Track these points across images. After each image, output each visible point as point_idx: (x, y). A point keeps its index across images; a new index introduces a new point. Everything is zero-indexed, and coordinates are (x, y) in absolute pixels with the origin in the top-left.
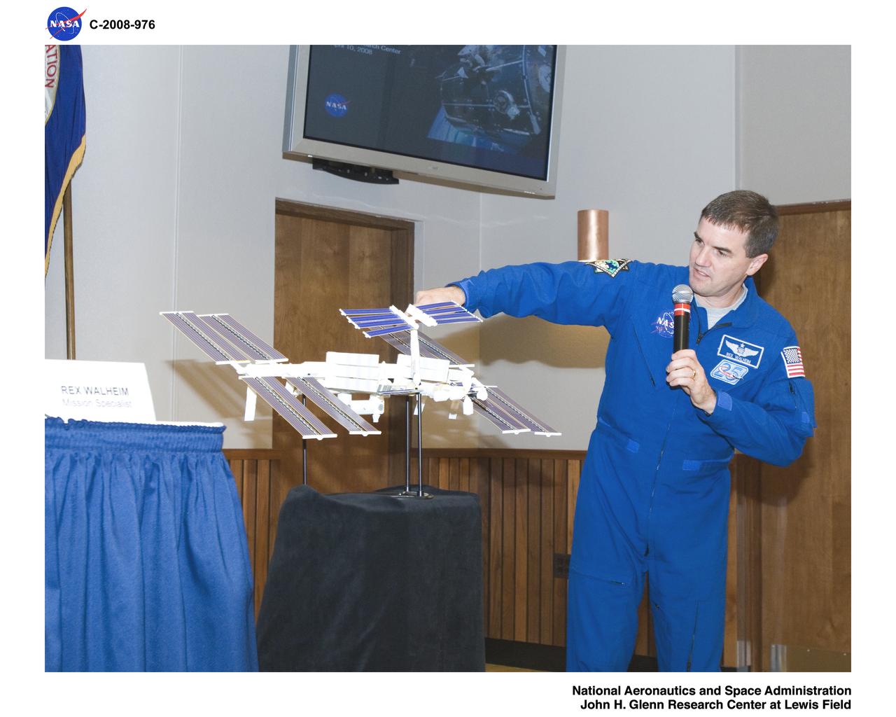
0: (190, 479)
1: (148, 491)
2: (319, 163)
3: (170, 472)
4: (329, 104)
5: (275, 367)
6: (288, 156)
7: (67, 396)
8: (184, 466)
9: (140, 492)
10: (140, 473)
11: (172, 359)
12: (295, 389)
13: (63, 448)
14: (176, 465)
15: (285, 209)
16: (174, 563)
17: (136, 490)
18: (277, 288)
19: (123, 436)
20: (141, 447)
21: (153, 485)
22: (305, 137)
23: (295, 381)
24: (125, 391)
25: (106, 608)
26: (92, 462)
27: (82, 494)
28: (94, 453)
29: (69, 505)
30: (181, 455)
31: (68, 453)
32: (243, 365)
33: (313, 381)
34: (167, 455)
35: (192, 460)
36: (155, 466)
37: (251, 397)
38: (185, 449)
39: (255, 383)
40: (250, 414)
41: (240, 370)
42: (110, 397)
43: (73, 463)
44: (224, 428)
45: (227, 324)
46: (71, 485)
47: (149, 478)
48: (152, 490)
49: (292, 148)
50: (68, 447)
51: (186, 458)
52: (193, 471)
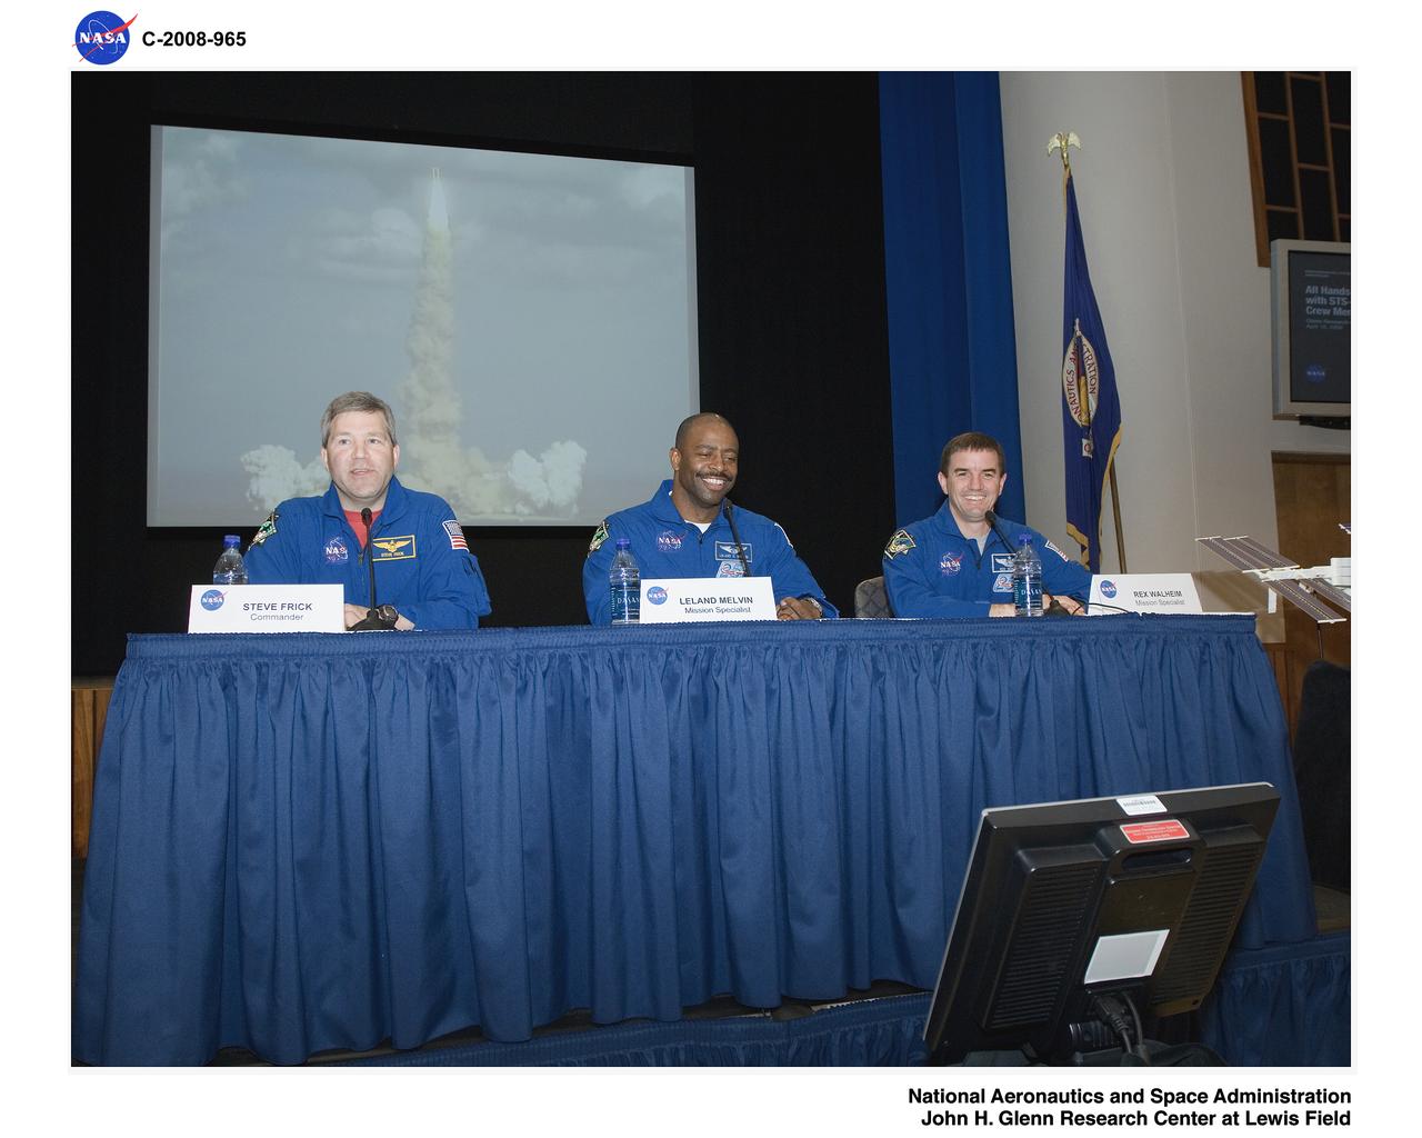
0: (1233, 653)
1: (1203, 662)
2: (1305, 420)
3: (1217, 649)
4: (1309, 373)
5: (1291, 572)
6: (1276, 417)
7: (1138, 599)
8: (1228, 644)
9: (1197, 662)
10: (1196, 650)
11: (1199, 570)
12: (1307, 588)
13: (1140, 633)
14: (1222, 644)
15: (1279, 459)
16: (1226, 712)
17: (1193, 660)
18: (1279, 519)
19: (1181, 624)
20: (1195, 631)
21: (1206, 658)
22: (1292, 401)
23: (1307, 582)
24: (1179, 594)
25: (1180, 744)
26: (1161, 643)
27: (1156, 666)
28: (1162, 636)
29: (1147, 671)
30: (1225, 636)
31: (1144, 636)
32: (1265, 572)
33: (1322, 580)
34: (1216, 637)
35: (1234, 639)
36: (1207, 644)
37: (1273, 596)
38: (1228, 632)
39: (1274, 584)
40: (1272, 607)
41: (1262, 576)
42: (1169, 598)
43: (1148, 643)
44: (1255, 616)
45: (1248, 545)
46: (1148, 657)
47: (1203, 653)
48: (1205, 662)
49: (1281, 412)
50: (1144, 632)
51: (1228, 638)
52: (1235, 648)
